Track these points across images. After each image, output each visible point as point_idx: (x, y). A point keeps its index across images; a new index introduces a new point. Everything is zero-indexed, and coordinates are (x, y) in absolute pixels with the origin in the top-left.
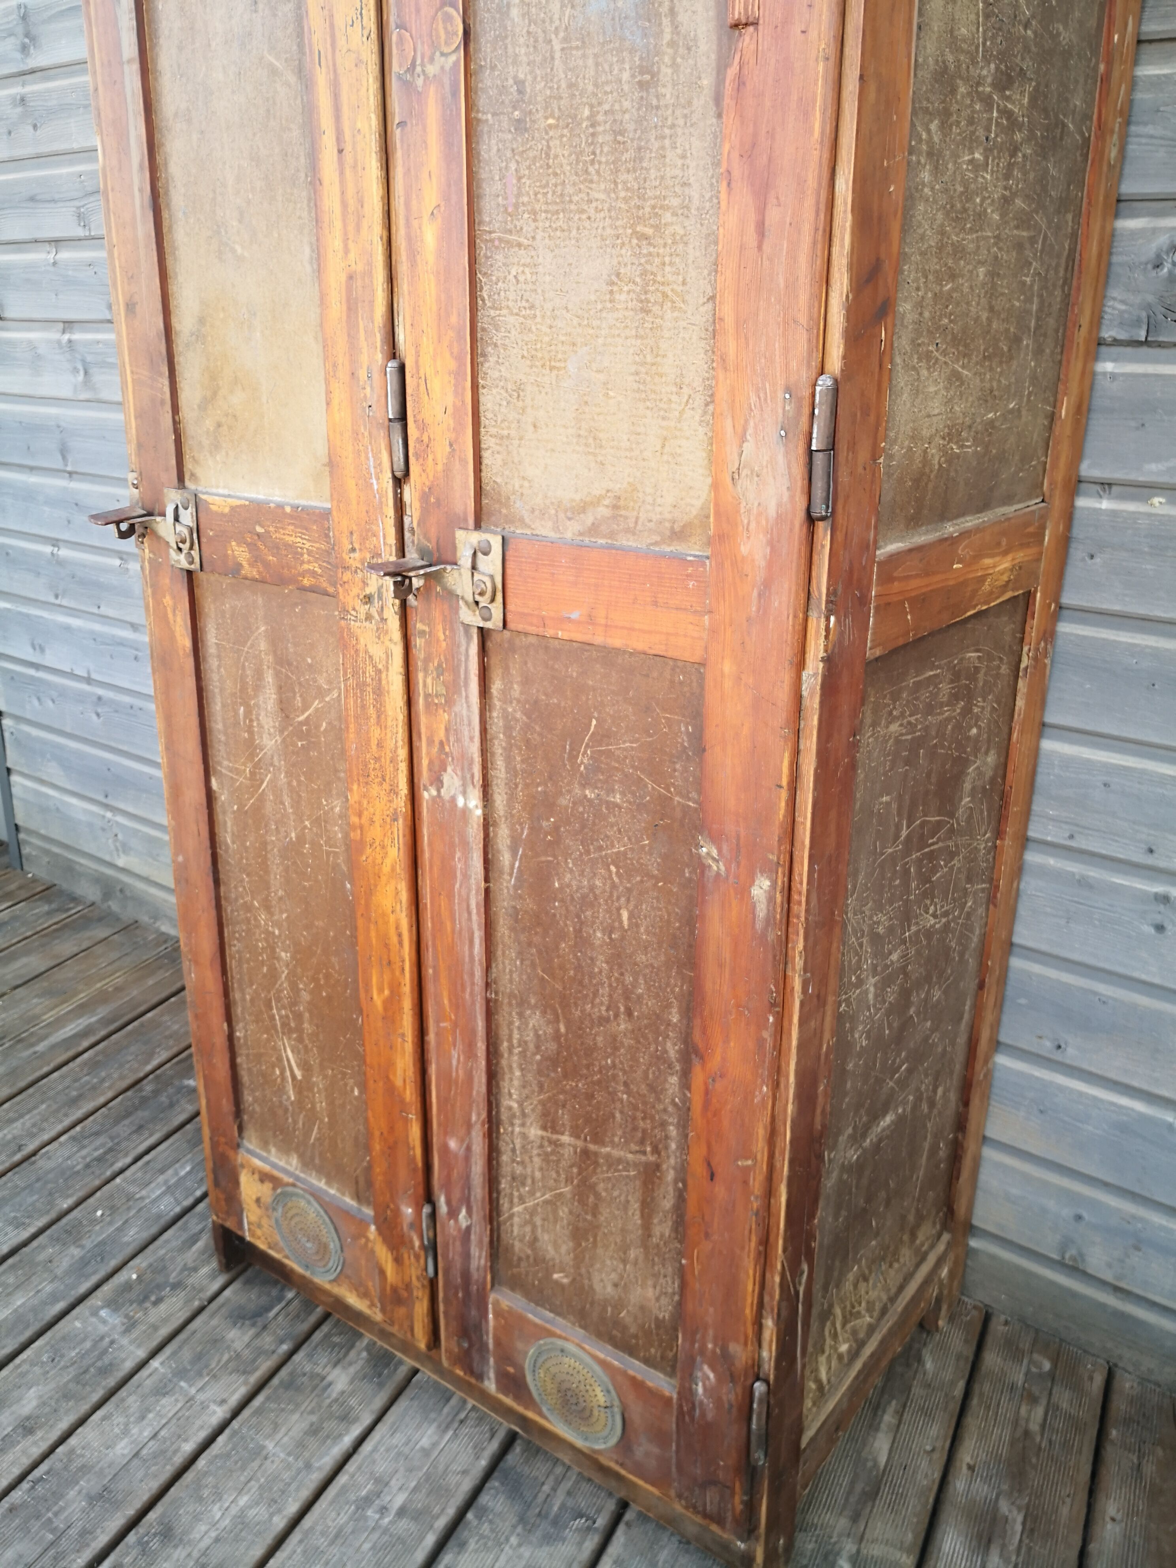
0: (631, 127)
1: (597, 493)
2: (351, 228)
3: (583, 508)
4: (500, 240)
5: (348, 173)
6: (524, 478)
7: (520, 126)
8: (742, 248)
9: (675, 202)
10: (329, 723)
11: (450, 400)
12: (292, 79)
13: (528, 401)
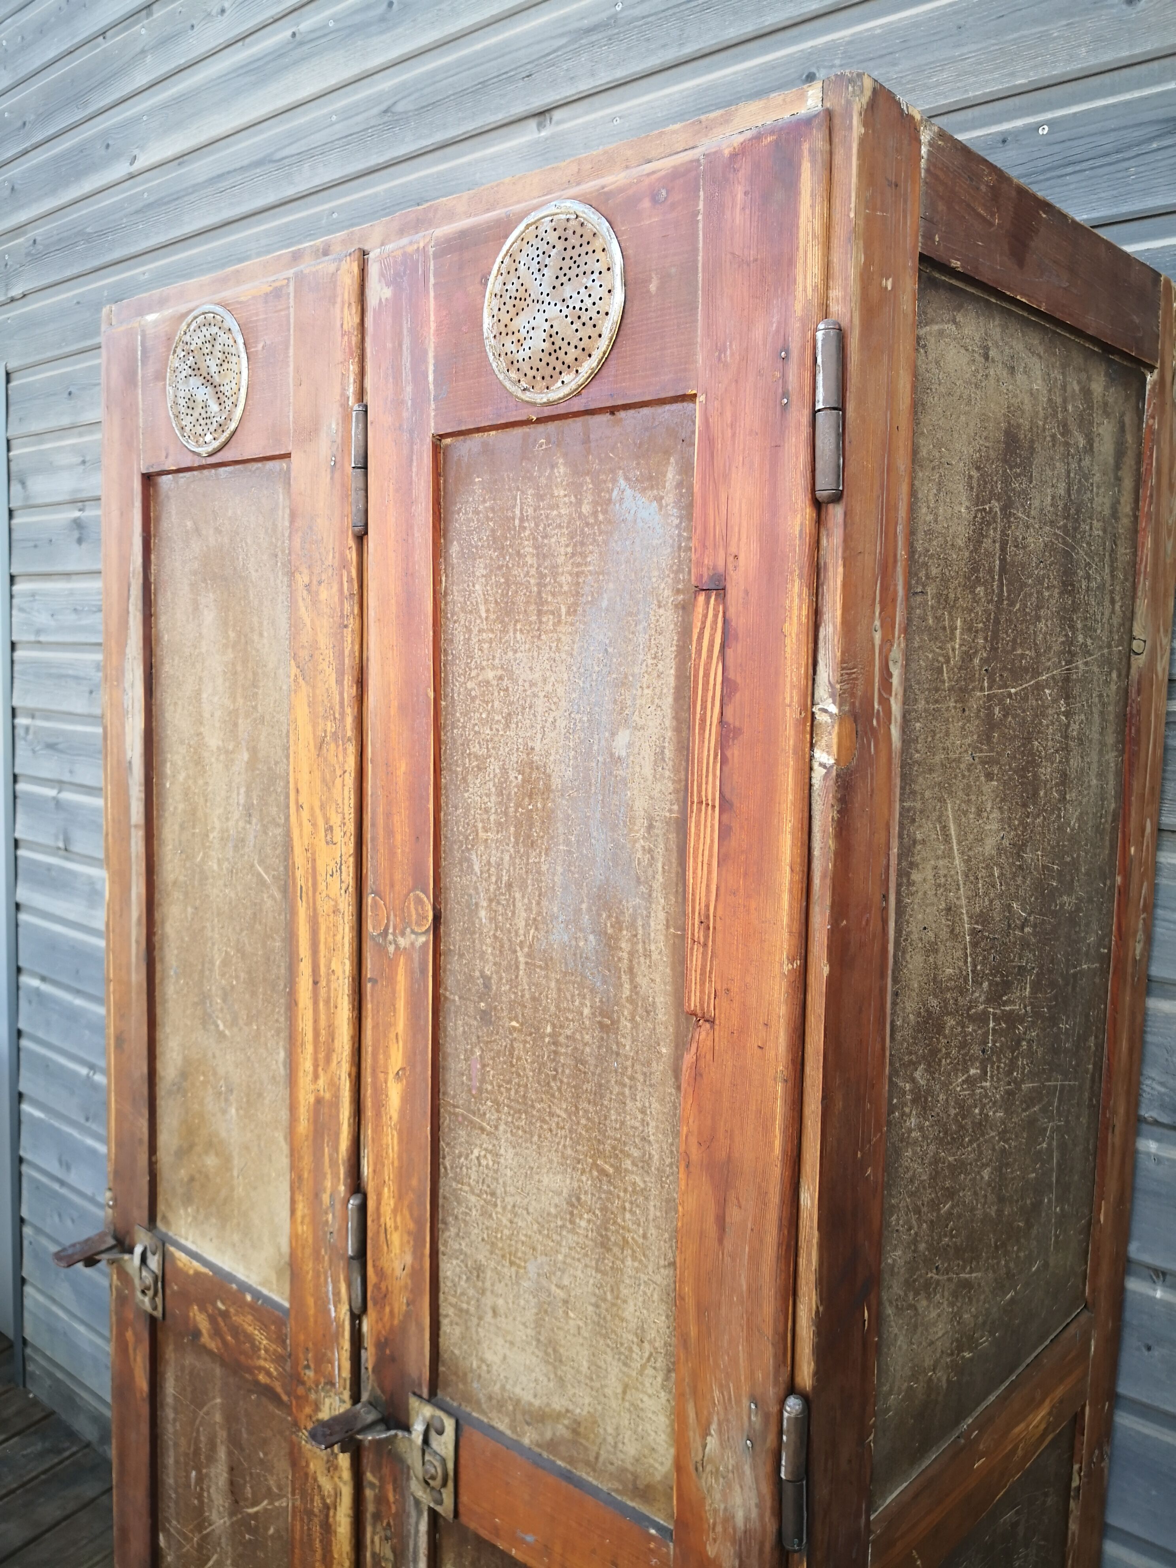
0: (592, 1061)
1: (557, 1407)
2: (321, 1056)
3: (542, 1418)
4: (465, 1118)
5: (321, 1005)
6: (482, 1360)
7: (485, 1018)
8: (702, 1234)
9: (636, 1153)
10: (277, 1531)
11: (408, 1259)
12: (278, 896)
13: (488, 1284)
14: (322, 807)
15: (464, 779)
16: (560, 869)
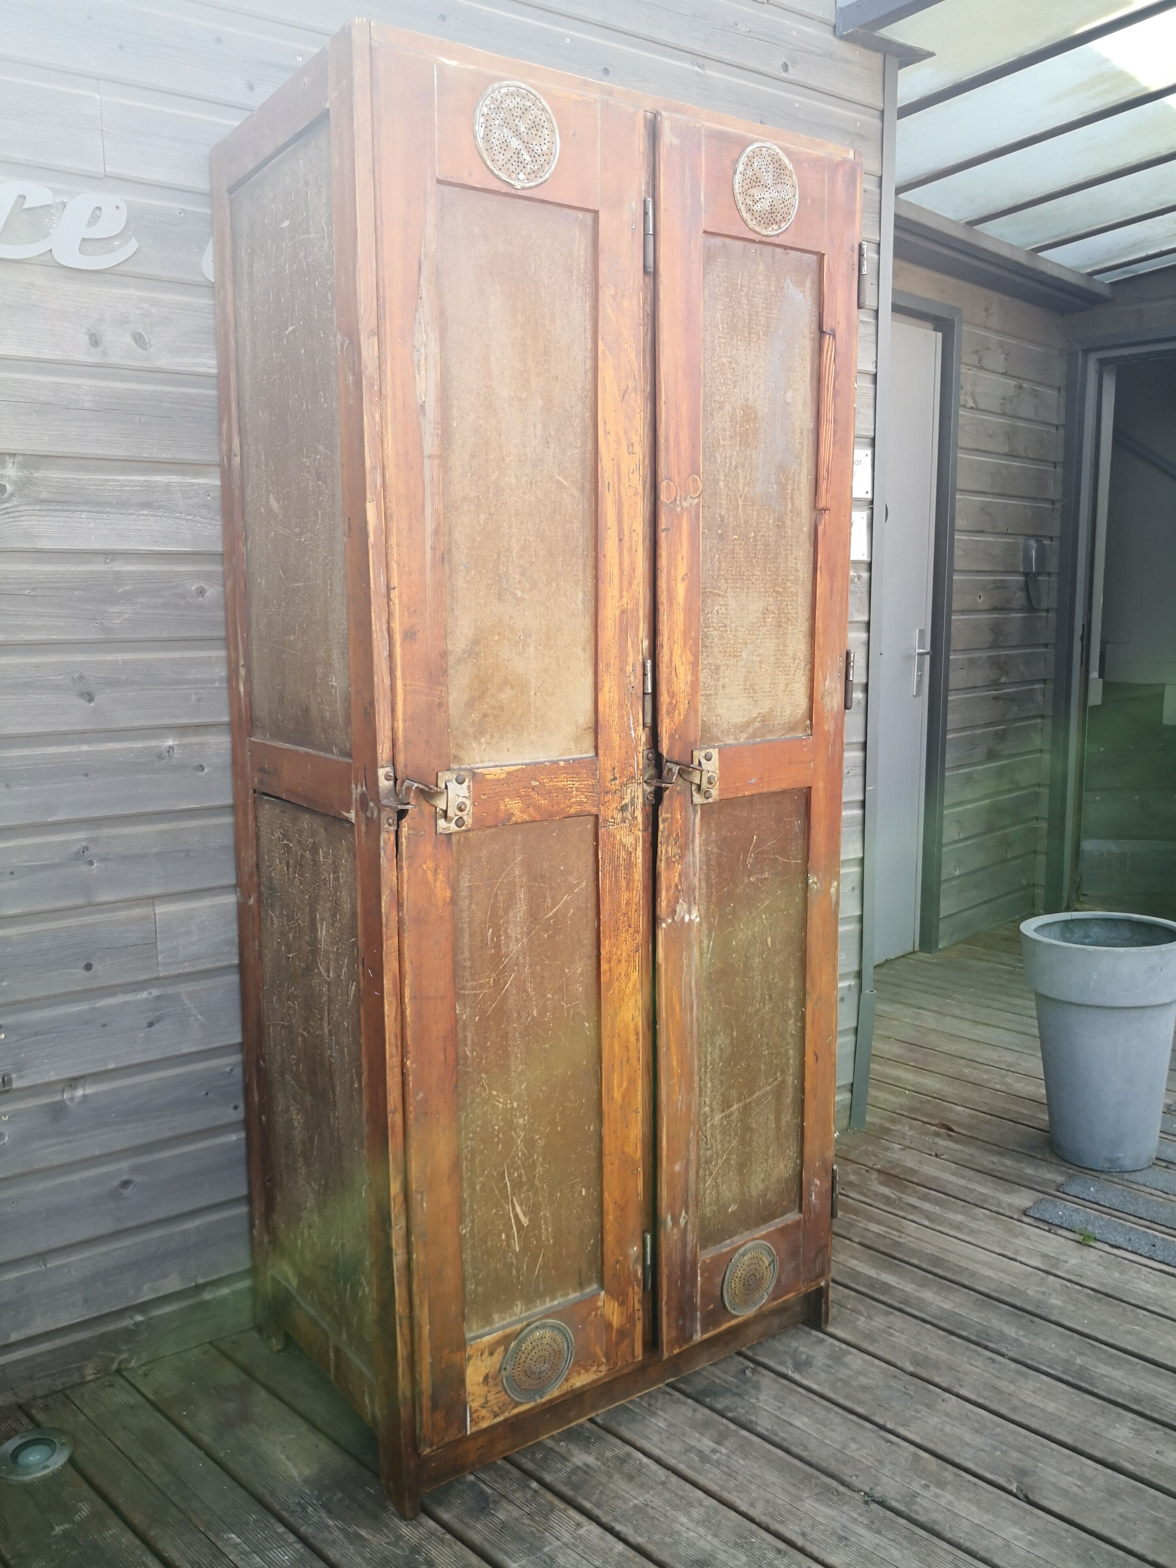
0: (772, 544)
1: (754, 716)
2: (625, 584)
3: (748, 725)
4: (710, 592)
5: (625, 553)
6: (718, 715)
7: (721, 537)
9: (792, 578)
11: (689, 678)
13: (721, 675)
14: (626, 432)
15: (712, 414)
16: (761, 456)
